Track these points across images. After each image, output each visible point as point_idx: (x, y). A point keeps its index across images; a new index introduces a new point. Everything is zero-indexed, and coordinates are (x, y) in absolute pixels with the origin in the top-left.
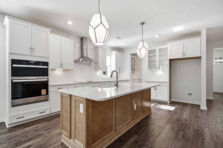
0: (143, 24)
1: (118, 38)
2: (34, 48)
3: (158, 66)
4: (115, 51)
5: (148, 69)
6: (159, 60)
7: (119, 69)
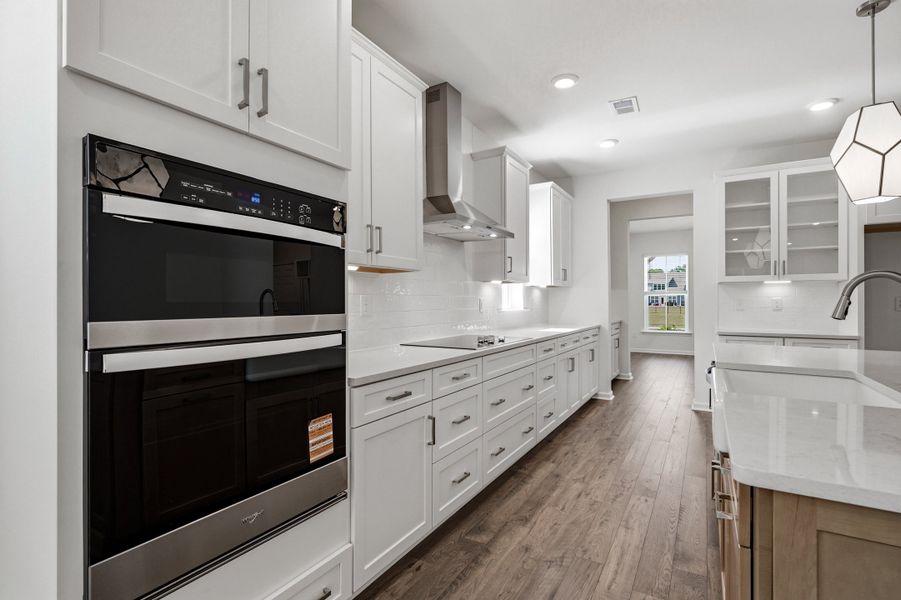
0: (873, 6)
1: (624, 107)
2: (262, 72)
3: (784, 257)
4: (551, 183)
5: (727, 275)
6: (790, 229)
7: (561, 273)
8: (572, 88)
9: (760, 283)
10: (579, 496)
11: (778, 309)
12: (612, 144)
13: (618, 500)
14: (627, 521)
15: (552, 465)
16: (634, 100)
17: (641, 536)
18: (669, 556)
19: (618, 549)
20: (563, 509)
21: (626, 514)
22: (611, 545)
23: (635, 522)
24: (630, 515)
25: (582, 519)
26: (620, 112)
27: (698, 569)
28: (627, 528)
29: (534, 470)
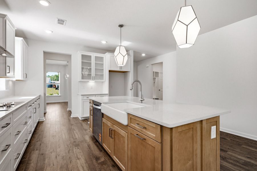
0: (121, 26)
1: (61, 22)
3: (94, 76)
4: (22, 38)
5: (82, 79)
6: (95, 69)
7: (25, 75)
8: (47, 6)
9: (88, 82)
10: (56, 157)
11: (92, 88)
12: (50, 32)
13: (70, 152)
14: (77, 157)
15: (37, 151)
16: (65, 21)
17: (84, 159)
18: (94, 161)
19: (81, 167)
20: (53, 165)
21: (75, 155)
22: (78, 167)
23: (79, 156)
24: (77, 155)
25: (63, 164)
26: (59, 23)
27: (102, 159)
28: (79, 159)
29: (30, 157)
